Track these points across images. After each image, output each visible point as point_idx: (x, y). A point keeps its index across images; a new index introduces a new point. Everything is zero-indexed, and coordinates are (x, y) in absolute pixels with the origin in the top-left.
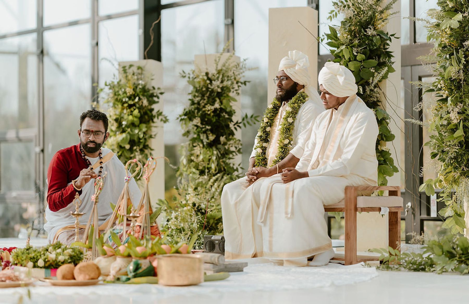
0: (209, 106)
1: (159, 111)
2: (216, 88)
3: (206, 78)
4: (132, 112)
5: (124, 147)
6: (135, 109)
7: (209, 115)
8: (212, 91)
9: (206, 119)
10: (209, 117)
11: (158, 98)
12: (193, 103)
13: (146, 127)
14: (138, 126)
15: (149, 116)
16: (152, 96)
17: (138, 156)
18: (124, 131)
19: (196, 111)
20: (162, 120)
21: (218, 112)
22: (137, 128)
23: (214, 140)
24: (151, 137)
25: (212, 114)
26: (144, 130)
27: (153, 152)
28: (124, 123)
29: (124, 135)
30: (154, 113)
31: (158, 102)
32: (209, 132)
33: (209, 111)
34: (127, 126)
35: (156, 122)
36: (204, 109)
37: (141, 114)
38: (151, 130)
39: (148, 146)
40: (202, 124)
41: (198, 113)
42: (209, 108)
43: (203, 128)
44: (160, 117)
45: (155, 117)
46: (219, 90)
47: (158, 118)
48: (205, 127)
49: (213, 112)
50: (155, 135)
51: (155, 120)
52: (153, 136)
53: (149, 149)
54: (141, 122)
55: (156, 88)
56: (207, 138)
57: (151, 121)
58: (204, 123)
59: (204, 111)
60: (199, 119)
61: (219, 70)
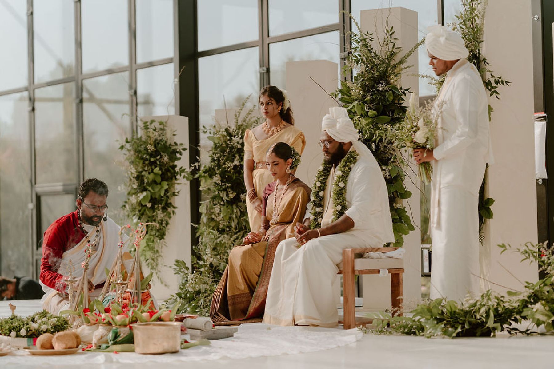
0: (228, 163)
1: (181, 167)
2: (236, 144)
3: (225, 134)
4: (153, 170)
5: (146, 206)
6: (156, 167)
7: (229, 172)
8: (232, 147)
9: (227, 176)
10: (229, 174)
11: (181, 154)
12: (213, 160)
13: (168, 185)
14: (160, 184)
15: (171, 173)
16: (175, 152)
17: (160, 215)
18: (145, 189)
19: (216, 168)
20: (184, 177)
21: (238, 169)
22: (159, 185)
23: (234, 198)
24: (174, 194)
25: (233, 171)
26: (166, 187)
27: (176, 210)
28: (146, 181)
29: (145, 194)
30: (177, 169)
31: (180, 159)
32: (230, 190)
33: (229, 167)
34: (149, 184)
35: (179, 179)
36: (224, 166)
37: (162, 171)
38: (174, 187)
39: (171, 203)
40: (222, 181)
41: (218, 169)
42: (230, 165)
43: (223, 185)
44: (183, 174)
45: (177, 173)
46: (239, 146)
47: (181, 175)
48: (225, 185)
49: (233, 169)
50: (178, 193)
51: (178, 177)
52: (176, 194)
53: (172, 207)
54: (163, 180)
55: (178, 143)
56: (227, 195)
57: (174, 178)
58: (225, 180)
59: (225, 168)
60: (219, 176)
61: (239, 126)
